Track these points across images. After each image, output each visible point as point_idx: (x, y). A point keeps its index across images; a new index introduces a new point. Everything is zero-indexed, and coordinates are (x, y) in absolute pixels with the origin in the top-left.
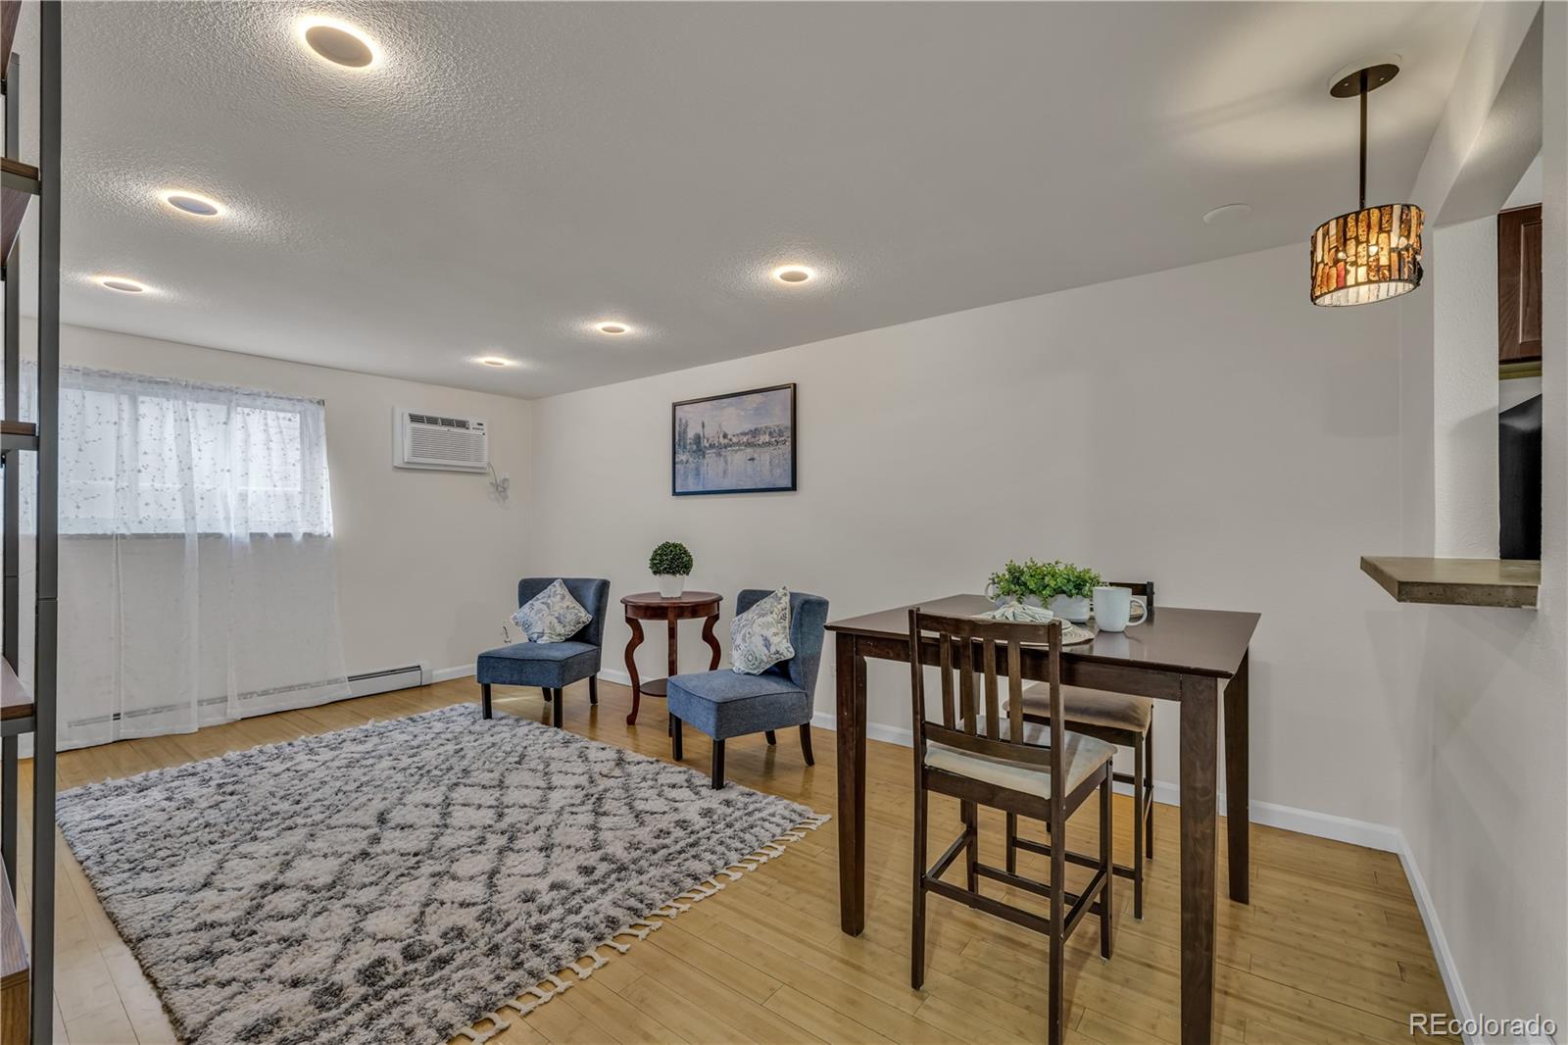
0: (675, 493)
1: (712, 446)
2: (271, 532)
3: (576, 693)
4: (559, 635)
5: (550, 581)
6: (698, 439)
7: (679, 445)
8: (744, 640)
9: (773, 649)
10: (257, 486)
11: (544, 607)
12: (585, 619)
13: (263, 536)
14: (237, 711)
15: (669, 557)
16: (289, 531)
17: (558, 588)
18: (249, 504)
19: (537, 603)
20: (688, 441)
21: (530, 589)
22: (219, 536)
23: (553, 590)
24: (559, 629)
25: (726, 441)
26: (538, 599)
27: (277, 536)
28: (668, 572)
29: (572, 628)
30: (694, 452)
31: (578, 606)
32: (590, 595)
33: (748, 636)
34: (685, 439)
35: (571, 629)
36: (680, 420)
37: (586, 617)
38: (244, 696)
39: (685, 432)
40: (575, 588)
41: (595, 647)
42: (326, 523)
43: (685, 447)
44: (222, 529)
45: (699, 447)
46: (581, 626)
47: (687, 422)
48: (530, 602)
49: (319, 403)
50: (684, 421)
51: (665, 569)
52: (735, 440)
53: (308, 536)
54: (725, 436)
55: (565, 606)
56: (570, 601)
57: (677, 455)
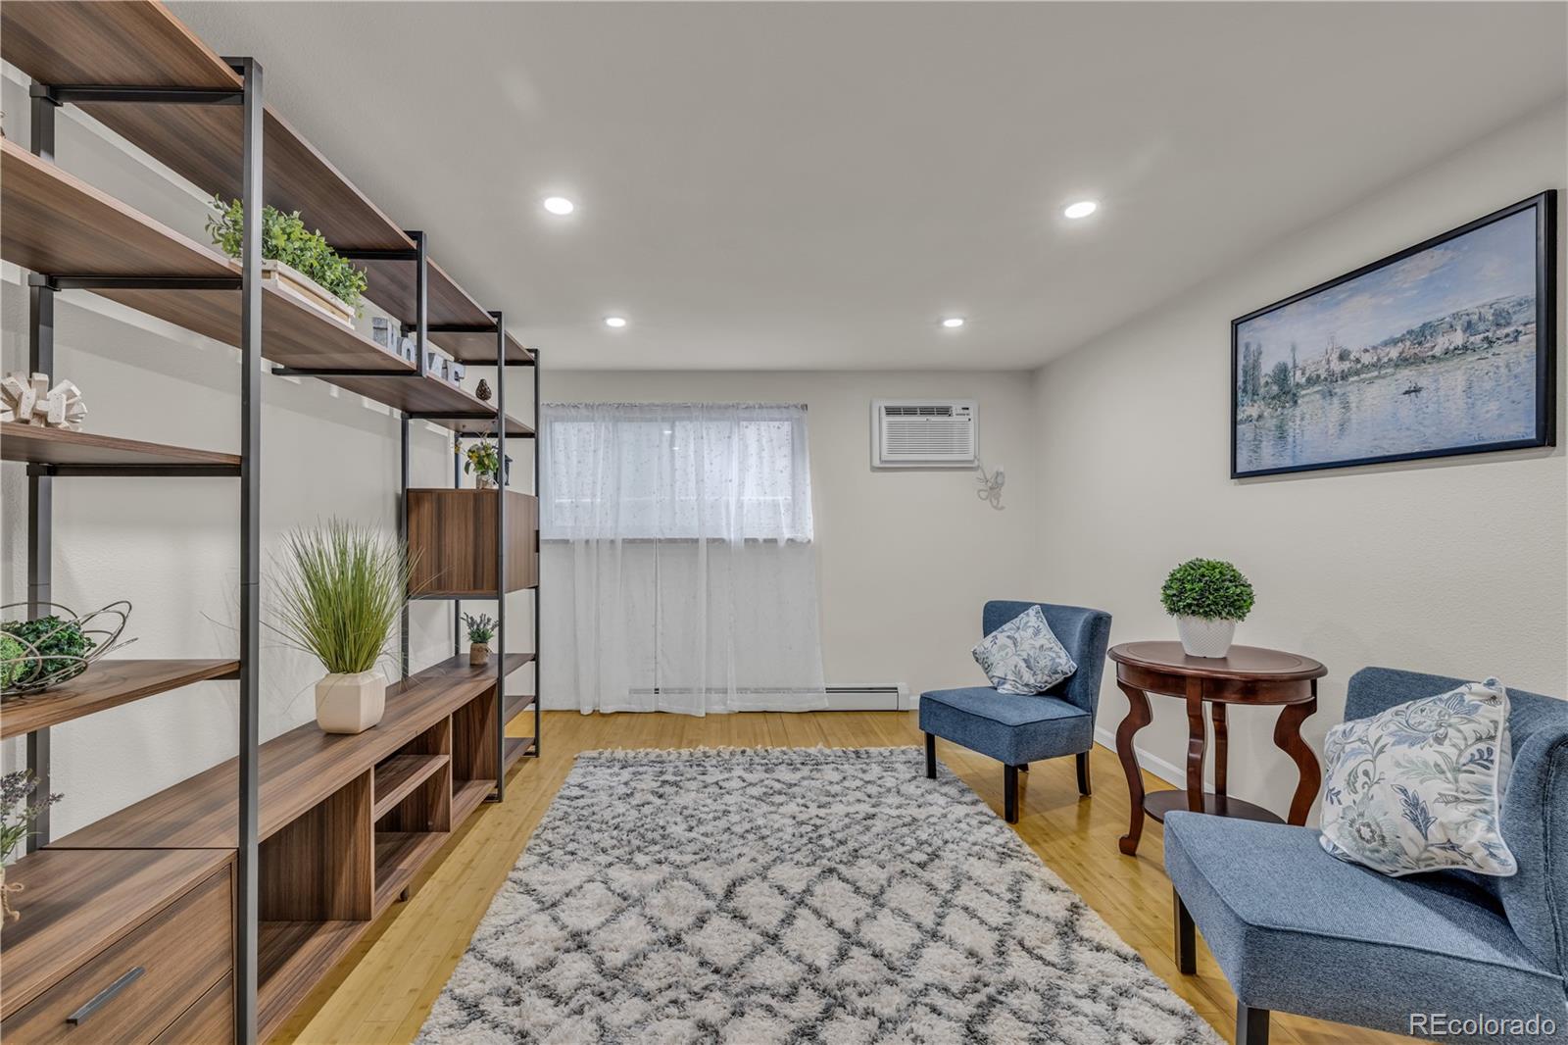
0: (1235, 474)
1: (1312, 381)
2: (761, 537)
3: (1050, 773)
4: (1027, 685)
5: (1025, 606)
6: (1282, 374)
7: (1245, 391)
8: (1351, 783)
9: (1436, 834)
10: (751, 495)
11: (1009, 642)
12: (1066, 669)
13: (755, 540)
14: (736, 704)
15: (1198, 586)
16: (774, 537)
17: (1032, 618)
18: (745, 512)
19: (1001, 636)
20: (1263, 381)
21: (997, 615)
22: (722, 541)
23: (1023, 621)
24: (1028, 677)
25: (1346, 365)
26: (1003, 631)
27: (765, 541)
28: (1193, 612)
29: (1046, 678)
30: (1273, 398)
31: (1058, 647)
32: (1078, 628)
33: (1362, 779)
34: (1255, 378)
35: (1042, 679)
36: (1247, 346)
37: (1067, 664)
38: (741, 690)
39: (1256, 366)
40: (1056, 617)
41: (1081, 712)
42: (808, 531)
43: (1255, 393)
44: (725, 536)
45: (1285, 389)
46: (1060, 678)
47: (1260, 346)
48: (994, 633)
49: (802, 407)
50: (1253, 347)
51: (1189, 606)
52: (1367, 359)
53: (791, 541)
54: (1343, 357)
55: (1038, 645)
56: (1047, 637)
57: (1240, 409)
